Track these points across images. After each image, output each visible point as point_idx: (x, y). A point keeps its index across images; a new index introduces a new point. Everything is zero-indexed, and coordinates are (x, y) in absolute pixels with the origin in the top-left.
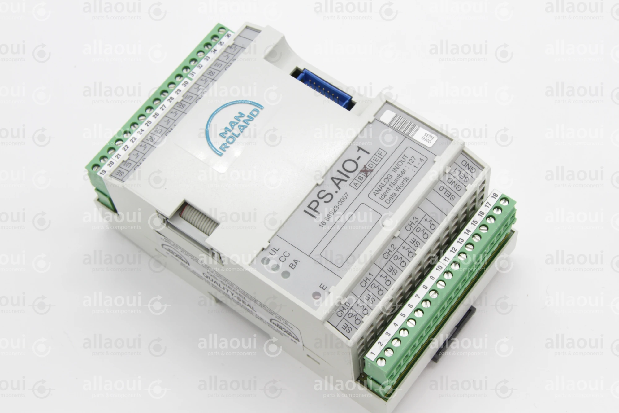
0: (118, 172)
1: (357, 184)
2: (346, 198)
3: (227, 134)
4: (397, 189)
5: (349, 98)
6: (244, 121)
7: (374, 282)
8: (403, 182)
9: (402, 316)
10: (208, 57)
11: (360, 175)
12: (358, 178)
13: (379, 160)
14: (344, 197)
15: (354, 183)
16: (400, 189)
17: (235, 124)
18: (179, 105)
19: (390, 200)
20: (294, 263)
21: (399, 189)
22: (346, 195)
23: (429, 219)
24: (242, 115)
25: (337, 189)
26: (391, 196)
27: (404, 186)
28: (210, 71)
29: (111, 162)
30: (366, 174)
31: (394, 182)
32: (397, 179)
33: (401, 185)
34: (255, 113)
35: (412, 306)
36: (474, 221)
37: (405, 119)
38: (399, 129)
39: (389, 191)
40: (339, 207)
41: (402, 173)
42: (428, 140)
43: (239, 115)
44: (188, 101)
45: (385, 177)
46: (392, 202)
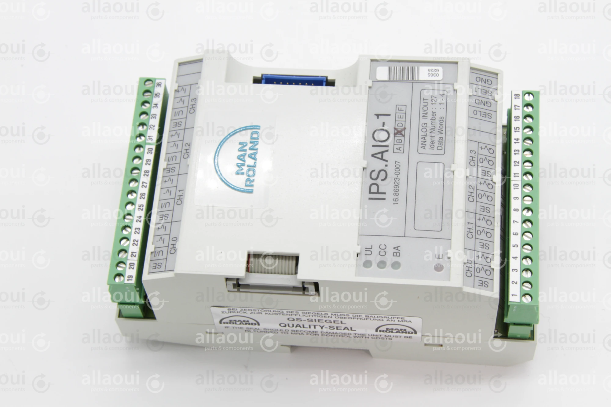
0: (153, 266)
1: (399, 148)
2: (399, 166)
3: (242, 169)
4: (440, 133)
5: (324, 79)
6: (250, 149)
7: (477, 228)
8: (441, 123)
9: (515, 247)
10: (154, 115)
11: (396, 138)
12: (397, 142)
13: (403, 116)
14: (396, 166)
15: (397, 149)
16: (442, 130)
17: (244, 155)
18: (167, 171)
19: (440, 145)
20: (396, 251)
21: (442, 132)
22: (397, 163)
23: (484, 146)
24: (243, 144)
25: (386, 163)
26: (439, 141)
27: (444, 126)
28: (174, 123)
29: (131, 264)
30: (402, 134)
31: (432, 128)
32: (433, 124)
33: (441, 127)
34: (255, 136)
35: (517, 233)
36: (515, 128)
37: (400, 67)
38: (401, 79)
39: (434, 138)
40: (398, 177)
41: (434, 116)
42: (435, 74)
43: (241, 146)
44: (174, 162)
45: (421, 127)
46: (443, 146)
